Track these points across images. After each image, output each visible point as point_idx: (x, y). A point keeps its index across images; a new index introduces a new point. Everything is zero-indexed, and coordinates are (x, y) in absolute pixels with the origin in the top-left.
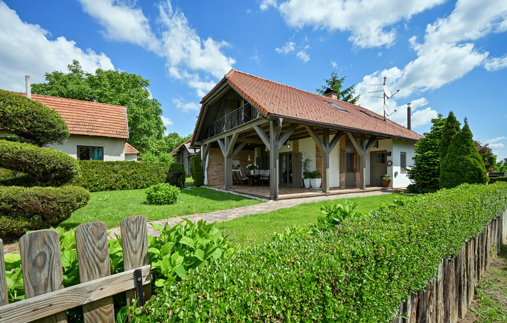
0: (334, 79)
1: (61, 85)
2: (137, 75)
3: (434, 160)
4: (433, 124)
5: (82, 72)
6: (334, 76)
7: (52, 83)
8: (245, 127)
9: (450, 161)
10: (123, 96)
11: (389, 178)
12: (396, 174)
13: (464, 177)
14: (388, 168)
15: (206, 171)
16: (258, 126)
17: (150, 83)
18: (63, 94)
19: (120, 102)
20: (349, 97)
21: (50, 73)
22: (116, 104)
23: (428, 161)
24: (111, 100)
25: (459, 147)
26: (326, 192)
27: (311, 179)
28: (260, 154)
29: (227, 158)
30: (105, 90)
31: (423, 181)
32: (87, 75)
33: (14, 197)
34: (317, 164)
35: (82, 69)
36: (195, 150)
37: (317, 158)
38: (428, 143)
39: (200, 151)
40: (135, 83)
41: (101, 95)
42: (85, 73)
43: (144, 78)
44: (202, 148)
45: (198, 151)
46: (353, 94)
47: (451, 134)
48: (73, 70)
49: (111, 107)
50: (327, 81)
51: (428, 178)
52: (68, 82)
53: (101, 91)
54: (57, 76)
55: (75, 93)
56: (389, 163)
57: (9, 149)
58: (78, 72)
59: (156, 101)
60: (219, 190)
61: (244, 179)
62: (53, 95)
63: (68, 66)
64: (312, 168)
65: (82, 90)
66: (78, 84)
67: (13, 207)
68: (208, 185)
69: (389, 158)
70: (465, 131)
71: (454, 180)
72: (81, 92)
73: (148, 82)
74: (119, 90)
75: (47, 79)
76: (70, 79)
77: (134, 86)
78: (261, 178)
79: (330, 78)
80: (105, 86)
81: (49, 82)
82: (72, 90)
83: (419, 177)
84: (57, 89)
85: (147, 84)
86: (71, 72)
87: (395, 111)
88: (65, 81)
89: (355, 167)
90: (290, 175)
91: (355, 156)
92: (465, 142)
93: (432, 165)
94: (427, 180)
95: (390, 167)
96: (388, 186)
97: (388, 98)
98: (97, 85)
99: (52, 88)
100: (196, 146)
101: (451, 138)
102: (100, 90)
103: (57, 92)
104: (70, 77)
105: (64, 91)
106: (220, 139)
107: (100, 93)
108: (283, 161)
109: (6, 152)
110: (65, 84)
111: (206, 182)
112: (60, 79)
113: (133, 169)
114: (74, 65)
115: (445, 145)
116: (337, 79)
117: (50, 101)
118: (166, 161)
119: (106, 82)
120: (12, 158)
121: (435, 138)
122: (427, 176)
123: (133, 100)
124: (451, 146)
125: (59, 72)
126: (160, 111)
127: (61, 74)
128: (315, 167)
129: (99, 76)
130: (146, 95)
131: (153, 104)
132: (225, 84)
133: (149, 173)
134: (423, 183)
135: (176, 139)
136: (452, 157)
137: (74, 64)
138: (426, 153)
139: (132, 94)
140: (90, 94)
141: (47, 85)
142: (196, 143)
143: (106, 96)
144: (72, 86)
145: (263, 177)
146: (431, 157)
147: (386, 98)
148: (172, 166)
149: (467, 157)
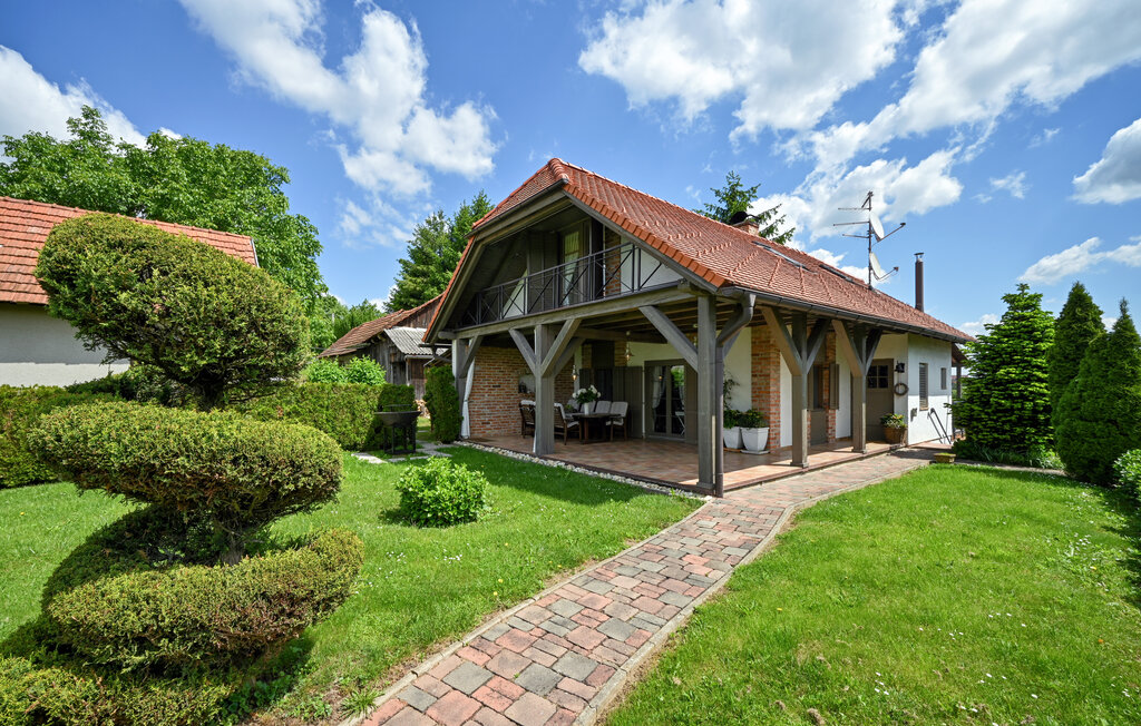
0: (732, 188)
1: (50, 169)
2: (258, 154)
3: (1022, 387)
4: (1009, 305)
5: (108, 139)
6: (734, 182)
7: (23, 165)
8: (606, 306)
9: (1090, 396)
10: (225, 205)
11: (902, 423)
12: (914, 412)
13: (1127, 435)
14: (897, 401)
15: (465, 404)
16: (655, 306)
17: (289, 175)
18: (55, 193)
19: (216, 221)
20: (770, 230)
21: (18, 136)
22: (205, 227)
23: (1007, 389)
24: (192, 217)
25: (1109, 365)
26: (802, 466)
27: (744, 430)
28: (590, 361)
29: (543, 377)
30: (178, 190)
31: (996, 435)
32: (124, 146)
33: (203, 616)
34: (753, 392)
35: (108, 132)
36: (434, 350)
37: (756, 380)
38: (1003, 349)
39: (449, 352)
40: (253, 173)
41: (164, 201)
42: (117, 141)
43: (275, 164)
44: (454, 346)
45: (440, 351)
46: (779, 226)
47: (1081, 336)
48: (82, 133)
49: (213, 236)
50: (717, 193)
51: (1007, 427)
52: (70, 162)
53: (166, 191)
54: (38, 145)
55: (91, 192)
56: (901, 390)
57: (185, 444)
58: (98, 138)
59: (304, 220)
60: (516, 456)
61: (570, 425)
62: (28, 196)
63: (69, 122)
64: (742, 401)
65: (109, 184)
66: (97, 168)
67: (196, 648)
68: (469, 440)
69: (897, 377)
70: (1125, 329)
71: (1101, 440)
72: (107, 191)
73: (284, 174)
74: (211, 193)
75: (7, 152)
76: (75, 155)
77: (251, 180)
78: (609, 423)
79: (723, 186)
80: (175, 178)
81: (15, 160)
82: (81, 186)
83: (984, 426)
84: (39, 179)
85: (283, 179)
86: (76, 137)
87: (896, 269)
88: (62, 161)
89: (825, 397)
90: (673, 414)
91: (826, 372)
92: (1127, 355)
93: (1017, 398)
94: (1004, 432)
95: (902, 398)
96: (899, 442)
97: (878, 239)
98: (150, 177)
99: (25, 176)
100: (439, 341)
101: (1086, 345)
102: (163, 188)
103: (38, 187)
104: (74, 150)
105: (60, 185)
106: (518, 330)
107: (163, 196)
108: (653, 381)
109: (176, 456)
110: (60, 166)
111: (465, 432)
112: (46, 154)
113: (289, 402)
114: (84, 121)
115: (1066, 358)
116: (739, 189)
117: (43, 217)
118: (369, 381)
119: (176, 167)
120: (192, 474)
121: (1019, 337)
122: (1004, 423)
123: (250, 216)
124: (1087, 361)
125: (44, 135)
126: (316, 245)
127: (49, 140)
128: (750, 399)
129: (157, 153)
130: (281, 203)
131: (300, 229)
132: (557, 197)
133: (330, 411)
134: (995, 438)
135: (333, 311)
136: (1094, 389)
137: (86, 116)
138: (1002, 371)
139: (245, 201)
140: (132, 197)
141: (8, 169)
142: (441, 335)
143: (178, 205)
144: (81, 175)
145: (612, 420)
146: (1013, 381)
147: (873, 238)
148: (386, 392)
149: (1132, 389)
